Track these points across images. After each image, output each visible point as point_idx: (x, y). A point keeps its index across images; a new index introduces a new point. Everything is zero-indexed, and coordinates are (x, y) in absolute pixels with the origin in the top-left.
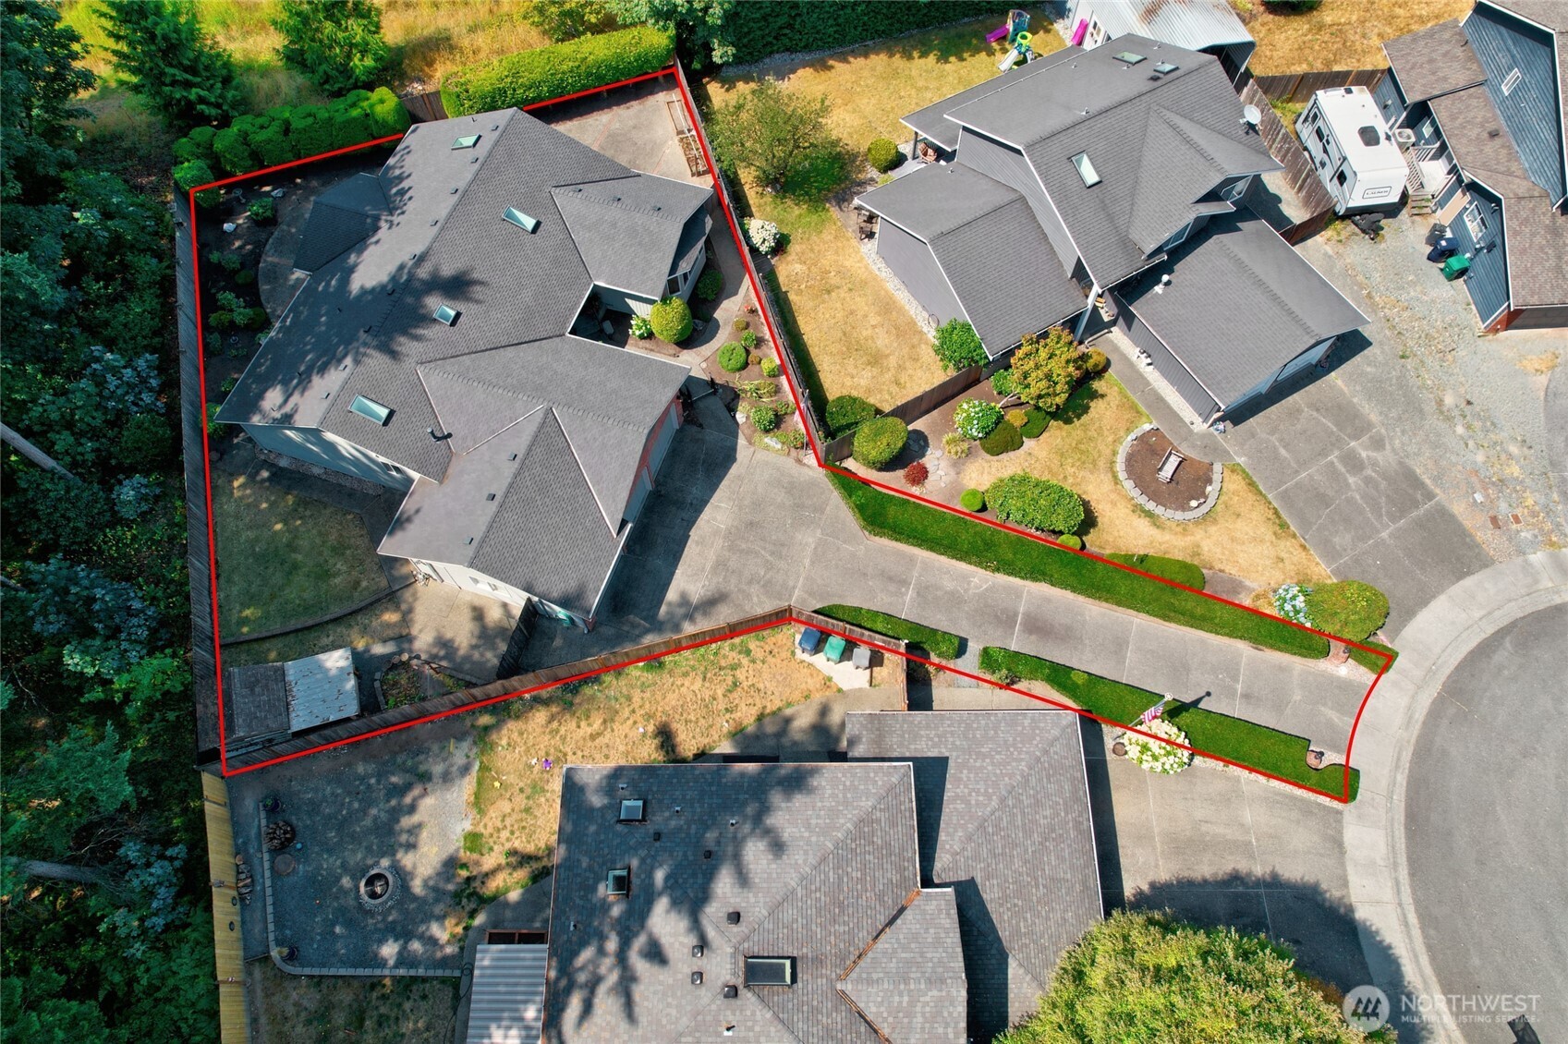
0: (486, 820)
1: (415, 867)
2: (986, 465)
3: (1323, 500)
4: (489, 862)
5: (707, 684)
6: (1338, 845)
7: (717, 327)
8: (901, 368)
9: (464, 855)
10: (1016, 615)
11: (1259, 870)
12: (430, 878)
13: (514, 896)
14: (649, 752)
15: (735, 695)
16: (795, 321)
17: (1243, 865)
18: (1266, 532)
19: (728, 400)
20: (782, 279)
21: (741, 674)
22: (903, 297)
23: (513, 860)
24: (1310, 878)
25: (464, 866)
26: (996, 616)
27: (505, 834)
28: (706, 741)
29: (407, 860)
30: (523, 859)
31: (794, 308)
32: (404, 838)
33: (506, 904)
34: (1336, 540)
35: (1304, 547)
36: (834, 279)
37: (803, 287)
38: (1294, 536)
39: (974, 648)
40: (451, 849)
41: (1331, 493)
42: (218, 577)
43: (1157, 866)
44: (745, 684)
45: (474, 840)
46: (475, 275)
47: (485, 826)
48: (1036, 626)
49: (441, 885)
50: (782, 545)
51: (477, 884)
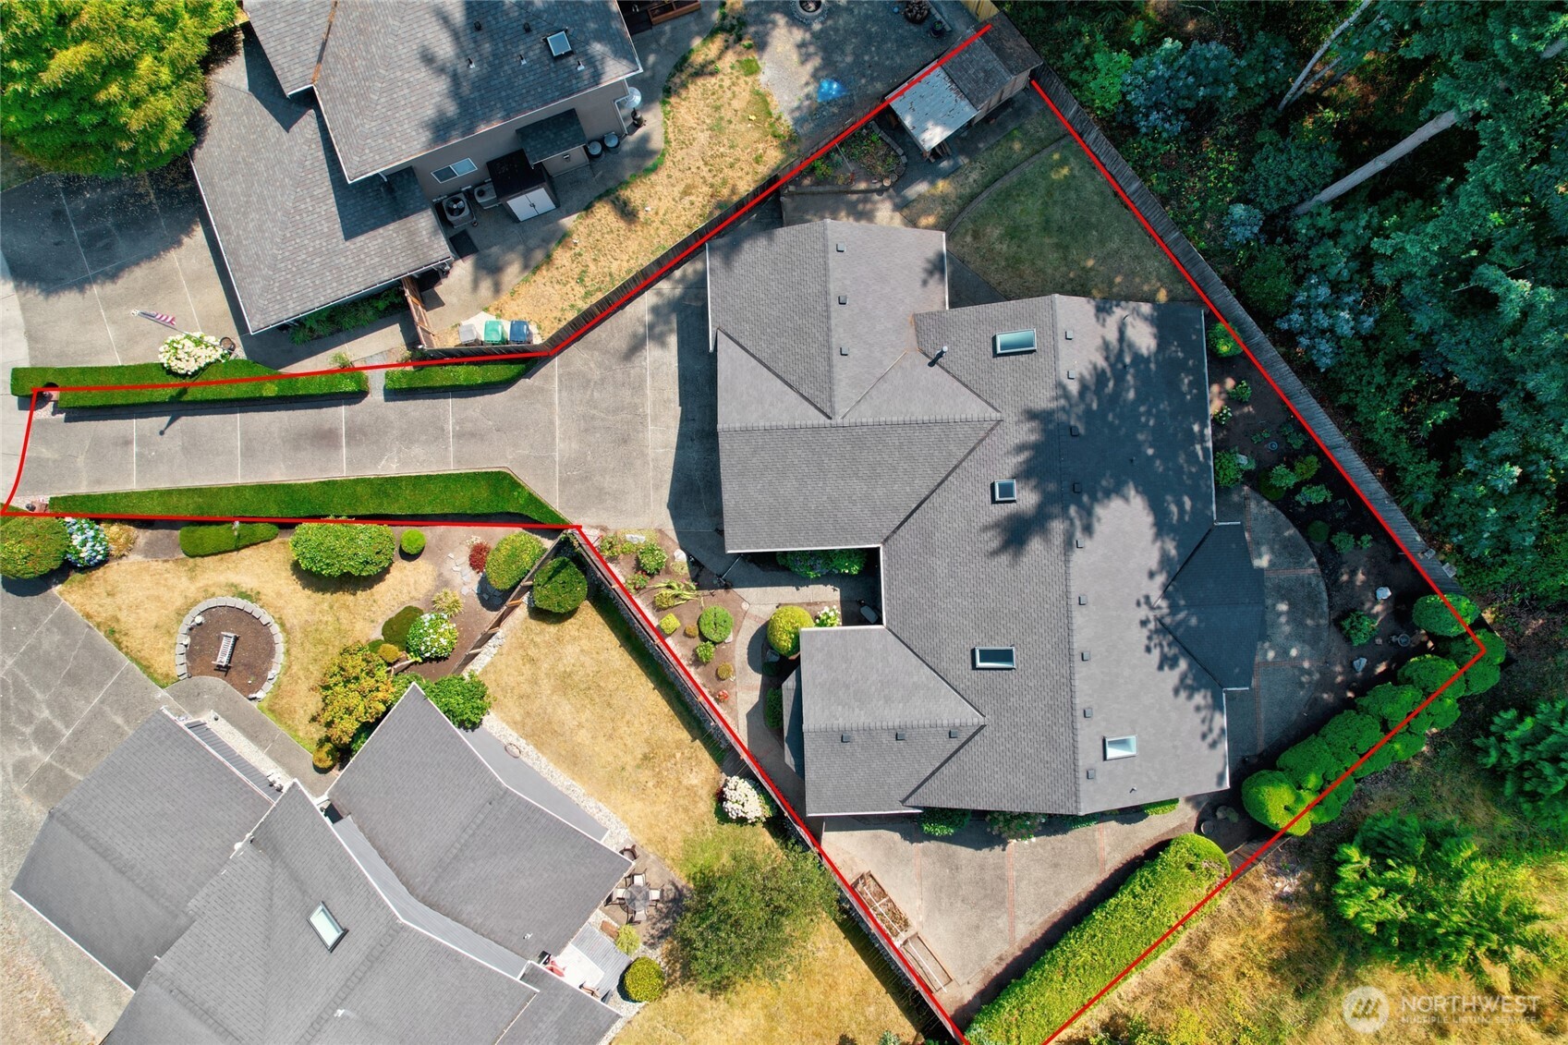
0: (748, 88)
1: (790, 32)
2: (414, 594)
3: (73, 679)
4: (730, 58)
5: (606, 270)
6: (32, 337)
7: (752, 662)
8: (534, 681)
9: (753, 55)
10: (348, 443)
11: (95, 290)
12: (773, 29)
13: (697, 42)
14: (635, 194)
15: (577, 271)
16: (670, 703)
17: (110, 289)
18: (127, 620)
19: (703, 574)
20: (705, 755)
21: (580, 291)
22: (560, 779)
23: (711, 68)
24: (53, 299)
25: (749, 47)
26: (365, 435)
27: (727, 83)
28: (589, 221)
29: (799, 35)
30: (704, 71)
31: (677, 722)
32: (812, 49)
33: (699, 34)
34: (57, 638)
35: (88, 616)
36: (645, 775)
37: (678, 755)
38: (98, 625)
39: (376, 396)
40: (766, 56)
41: (67, 690)
42: (1116, 194)
43: (180, 260)
44: (573, 283)
45: (751, 69)
46: (1004, 559)
47: (747, 83)
48: (326, 438)
49: (761, 28)
50: (586, 430)
51: (732, 39)
